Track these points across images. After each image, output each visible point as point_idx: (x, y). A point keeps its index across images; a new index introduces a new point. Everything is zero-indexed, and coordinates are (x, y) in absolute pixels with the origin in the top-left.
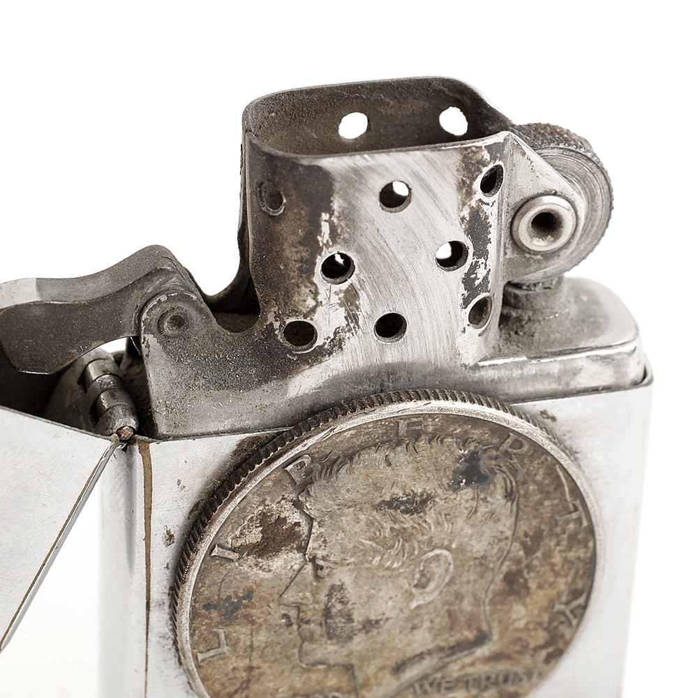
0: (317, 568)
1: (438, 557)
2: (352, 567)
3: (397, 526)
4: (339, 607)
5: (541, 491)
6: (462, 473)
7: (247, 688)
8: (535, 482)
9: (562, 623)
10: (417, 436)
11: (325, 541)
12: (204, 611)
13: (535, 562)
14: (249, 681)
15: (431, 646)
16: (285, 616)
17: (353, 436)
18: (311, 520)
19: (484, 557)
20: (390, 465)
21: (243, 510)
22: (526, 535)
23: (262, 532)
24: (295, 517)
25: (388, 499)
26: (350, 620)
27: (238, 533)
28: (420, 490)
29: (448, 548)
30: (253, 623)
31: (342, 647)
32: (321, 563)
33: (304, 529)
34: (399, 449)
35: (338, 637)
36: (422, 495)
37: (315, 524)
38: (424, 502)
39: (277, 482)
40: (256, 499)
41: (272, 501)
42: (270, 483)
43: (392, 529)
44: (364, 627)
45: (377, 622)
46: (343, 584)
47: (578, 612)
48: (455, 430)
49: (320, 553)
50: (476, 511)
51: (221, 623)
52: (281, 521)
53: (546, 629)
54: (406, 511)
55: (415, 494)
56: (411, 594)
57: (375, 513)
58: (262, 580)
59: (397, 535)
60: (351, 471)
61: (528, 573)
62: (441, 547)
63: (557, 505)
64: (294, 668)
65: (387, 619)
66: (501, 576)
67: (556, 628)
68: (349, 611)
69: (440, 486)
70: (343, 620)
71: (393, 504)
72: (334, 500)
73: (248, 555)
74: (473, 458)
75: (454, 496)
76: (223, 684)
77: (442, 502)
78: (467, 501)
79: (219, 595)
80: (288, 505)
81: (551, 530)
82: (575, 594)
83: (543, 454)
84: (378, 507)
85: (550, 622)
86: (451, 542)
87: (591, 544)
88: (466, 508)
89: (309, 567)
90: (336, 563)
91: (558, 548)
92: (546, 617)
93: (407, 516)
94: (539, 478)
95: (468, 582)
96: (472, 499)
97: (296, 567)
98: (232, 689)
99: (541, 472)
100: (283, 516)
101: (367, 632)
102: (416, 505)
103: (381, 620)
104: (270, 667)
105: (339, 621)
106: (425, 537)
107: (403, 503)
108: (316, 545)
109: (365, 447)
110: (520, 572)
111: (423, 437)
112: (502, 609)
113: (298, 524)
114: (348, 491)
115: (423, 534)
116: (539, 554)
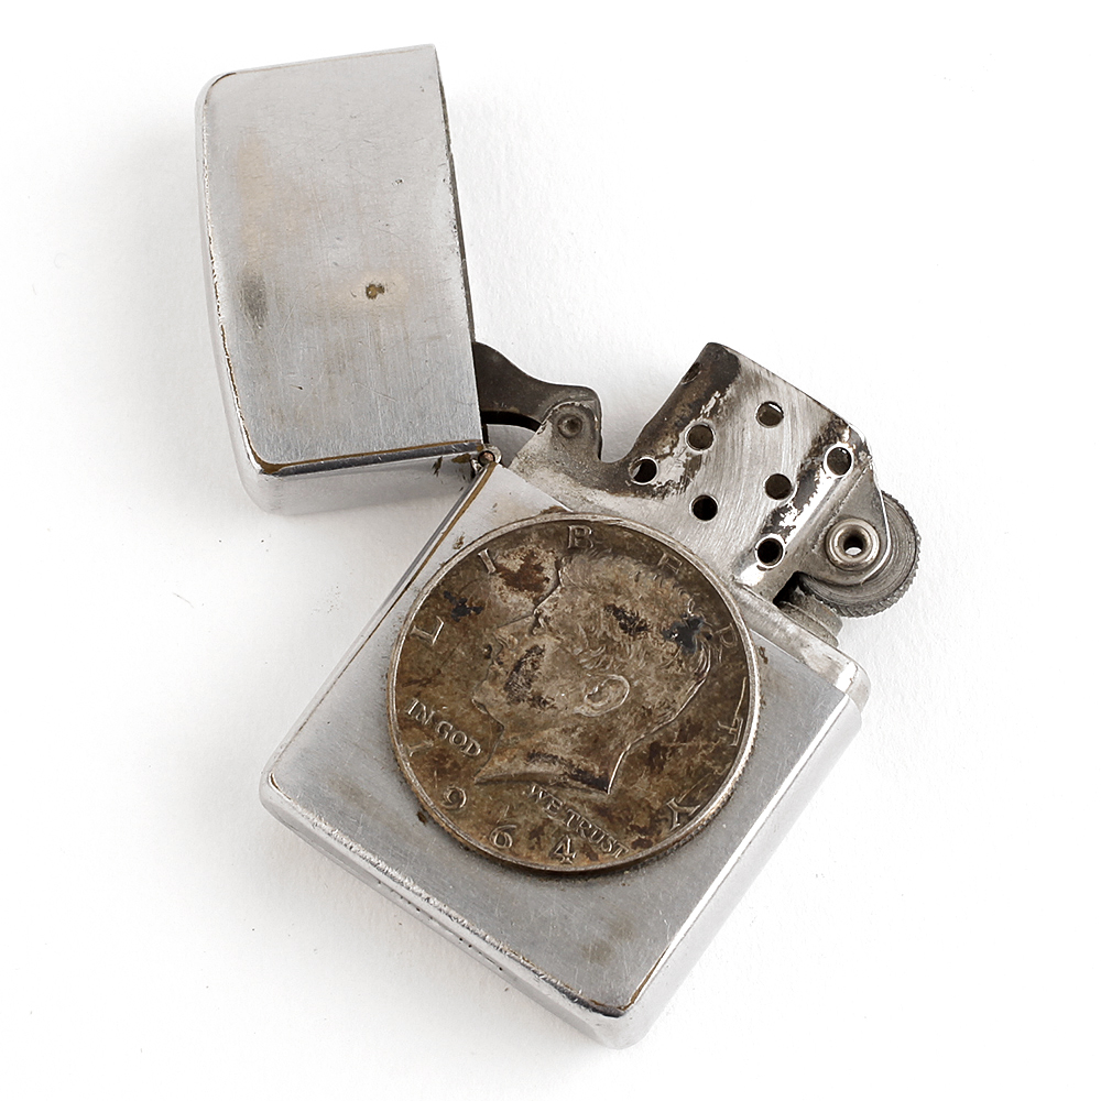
0: (536, 624)
1: (618, 683)
2: (559, 642)
3: (609, 634)
4: (529, 667)
5: (721, 692)
6: (678, 628)
7: (425, 685)
8: (721, 681)
9: (667, 820)
10: (670, 574)
11: (556, 606)
12: (442, 596)
13: (680, 750)
14: (429, 681)
15: (566, 757)
16: (490, 648)
17: (628, 539)
18: (558, 583)
19: (650, 711)
20: (637, 581)
21: (522, 536)
22: (688, 721)
23: (521, 566)
24: (549, 573)
25: (618, 606)
26: (529, 685)
27: (506, 552)
28: (643, 617)
29: (630, 682)
30: (466, 634)
31: (509, 703)
32: (541, 621)
33: (548, 586)
34: (651, 574)
35: (512, 693)
36: (641, 622)
37: (559, 588)
38: (639, 629)
39: (558, 534)
40: (535, 536)
41: (544, 547)
42: (552, 531)
43: (605, 633)
44: (533, 700)
45: (545, 702)
46: (543, 650)
47: (683, 819)
48: (697, 592)
49: (547, 613)
50: (668, 667)
51: (446, 616)
52: (539, 569)
53: (652, 816)
54: (623, 627)
55: (638, 618)
56: (582, 701)
57: (602, 610)
58: (495, 604)
59: (604, 642)
60: (609, 564)
61: (670, 755)
62: (626, 677)
63: (725, 712)
64: (465, 696)
65: (553, 707)
66: (651, 742)
67: (659, 820)
68: (533, 676)
69: (659, 626)
70: (524, 681)
71: (618, 612)
72: (584, 578)
73: (500, 576)
74: (694, 623)
75: (662, 641)
76: (412, 668)
77: (651, 639)
78: (668, 653)
79: (460, 592)
80: (552, 560)
81: (708, 731)
82: (690, 801)
83: (742, 659)
84: (607, 607)
85: (658, 811)
86: (636, 678)
87: (728, 766)
88: (664, 659)
89: (532, 618)
90: (550, 629)
91: (704, 752)
92: (657, 805)
93: (621, 631)
94: (726, 678)
95: (626, 724)
96: (673, 655)
97: (524, 613)
98: (415, 677)
99: (732, 675)
100: (542, 565)
101: (533, 706)
102: (634, 627)
103: (548, 703)
104: (451, 682)
105: (521, 680)
106: (621, 660)
107: (626, 617)
108: (548, 605)
109: (632, 554)
110: (665, 749)
111: (673, 579)
112: (632, 771)
113: (548, 580)
114: (597, 577)
115: (621, 656)
116: (687, 745)
